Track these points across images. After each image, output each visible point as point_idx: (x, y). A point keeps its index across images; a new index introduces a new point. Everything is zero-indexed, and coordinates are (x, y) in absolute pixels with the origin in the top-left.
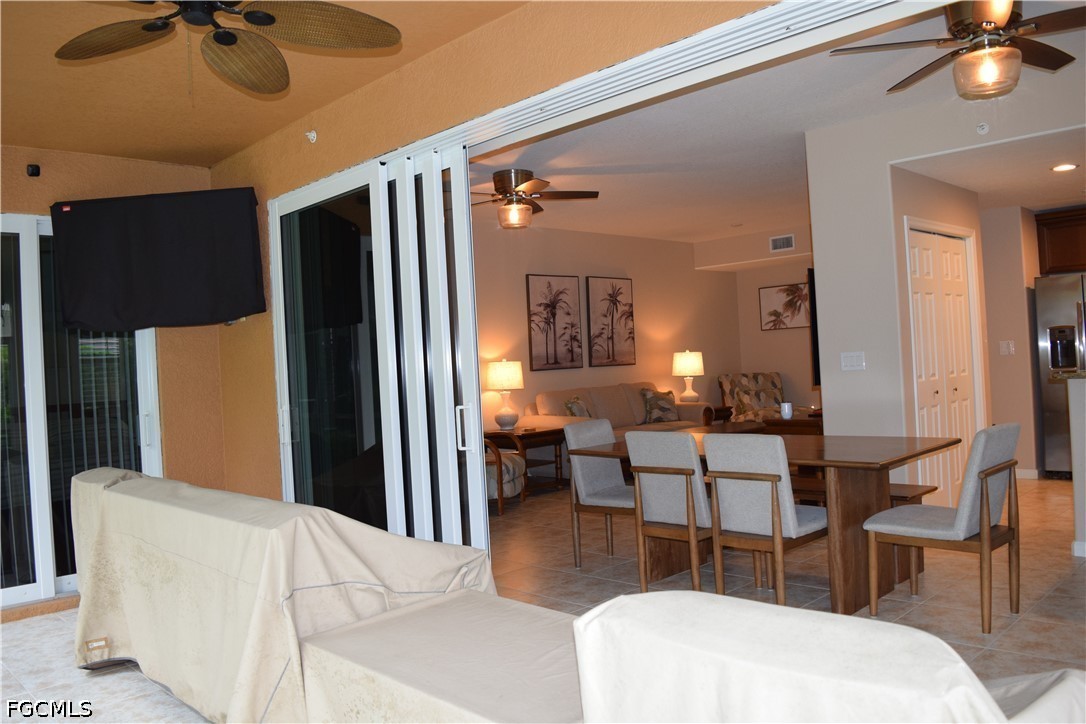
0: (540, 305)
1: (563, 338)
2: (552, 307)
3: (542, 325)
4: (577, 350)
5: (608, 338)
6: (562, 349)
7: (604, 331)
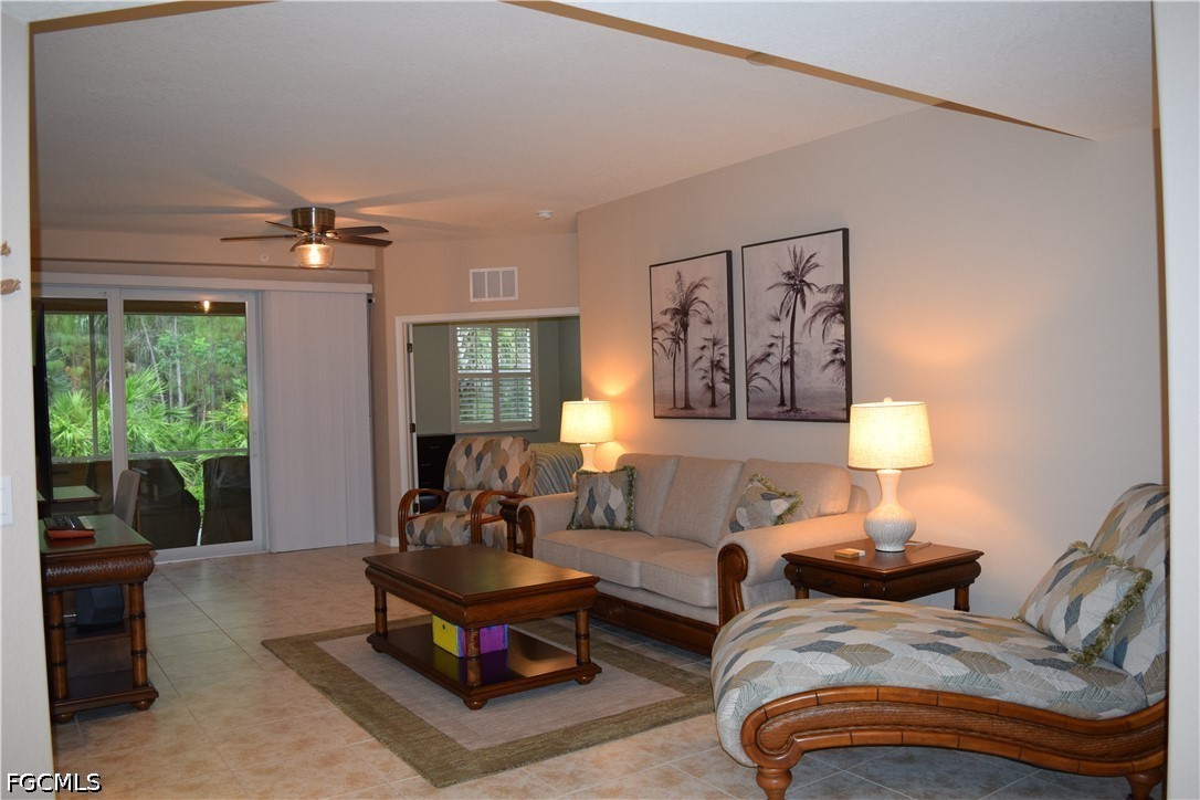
1: (698, 366)
2: (682, 313)
3: (668, 344)
4: (724, 388)
5: (783, 364)
6: (697, 385)
7: (773, 350)
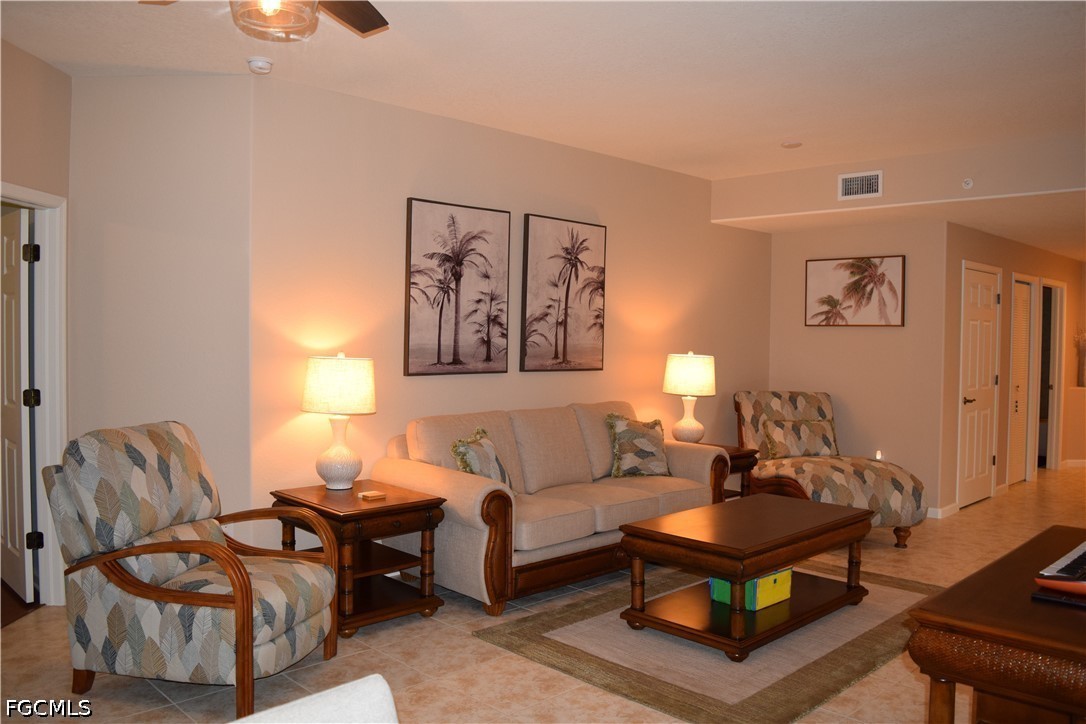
0: (432, 256)
1: (474, 318)
2: (455, 261)
3: (433, 292)
4: (497, 341)
5: (558, 324)
6: (469, 338)
7: (551, 311)
